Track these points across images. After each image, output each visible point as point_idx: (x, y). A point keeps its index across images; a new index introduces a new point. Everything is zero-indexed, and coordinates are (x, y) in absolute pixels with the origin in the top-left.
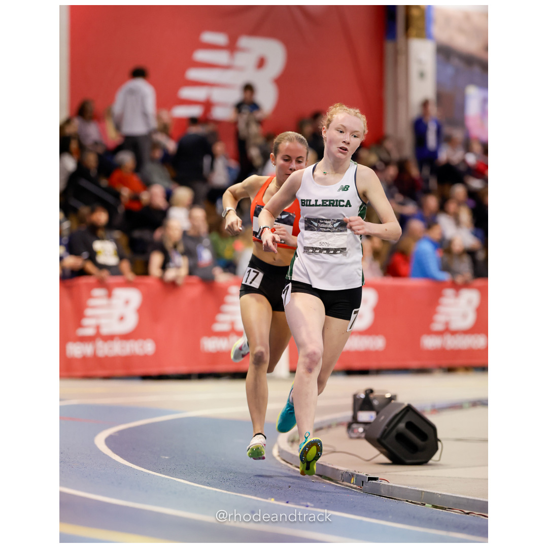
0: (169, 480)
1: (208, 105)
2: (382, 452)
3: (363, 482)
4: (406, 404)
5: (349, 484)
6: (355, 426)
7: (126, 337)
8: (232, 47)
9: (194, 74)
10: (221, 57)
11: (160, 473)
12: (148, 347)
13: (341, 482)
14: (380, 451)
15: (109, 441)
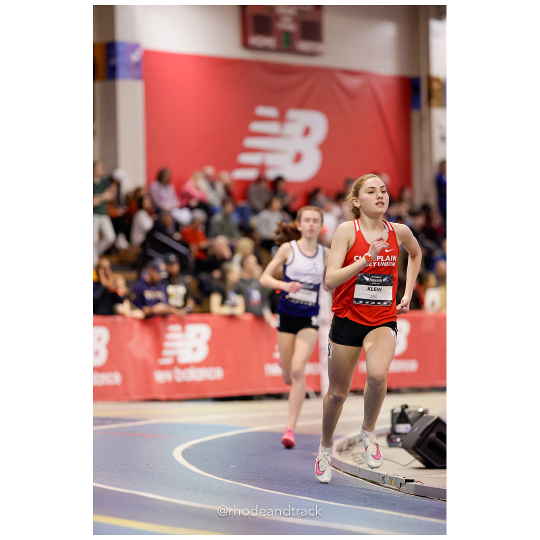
0: (236, 485)
1: (262, 168)
2: (417, 458)
3: (401, 484)
4: (436, 417)
5: (389, 486)
6: (393, 436)
7: (199, 365)
8: (282, 119)
9: (250, 142)
10: (273, 127)
11: (229, 479)
12: (217, 373)
13: (382, 484)
14: (415, 457)
15: (186, 454)
